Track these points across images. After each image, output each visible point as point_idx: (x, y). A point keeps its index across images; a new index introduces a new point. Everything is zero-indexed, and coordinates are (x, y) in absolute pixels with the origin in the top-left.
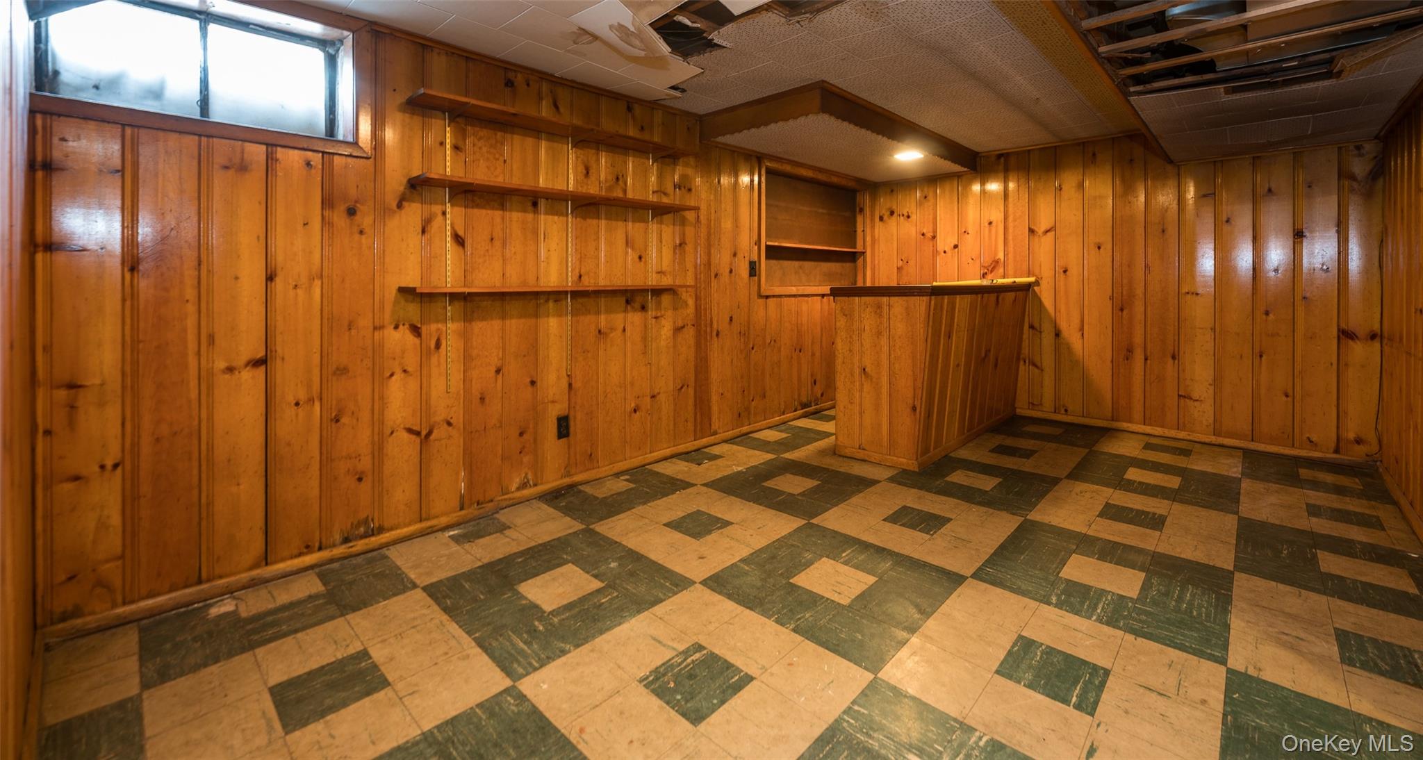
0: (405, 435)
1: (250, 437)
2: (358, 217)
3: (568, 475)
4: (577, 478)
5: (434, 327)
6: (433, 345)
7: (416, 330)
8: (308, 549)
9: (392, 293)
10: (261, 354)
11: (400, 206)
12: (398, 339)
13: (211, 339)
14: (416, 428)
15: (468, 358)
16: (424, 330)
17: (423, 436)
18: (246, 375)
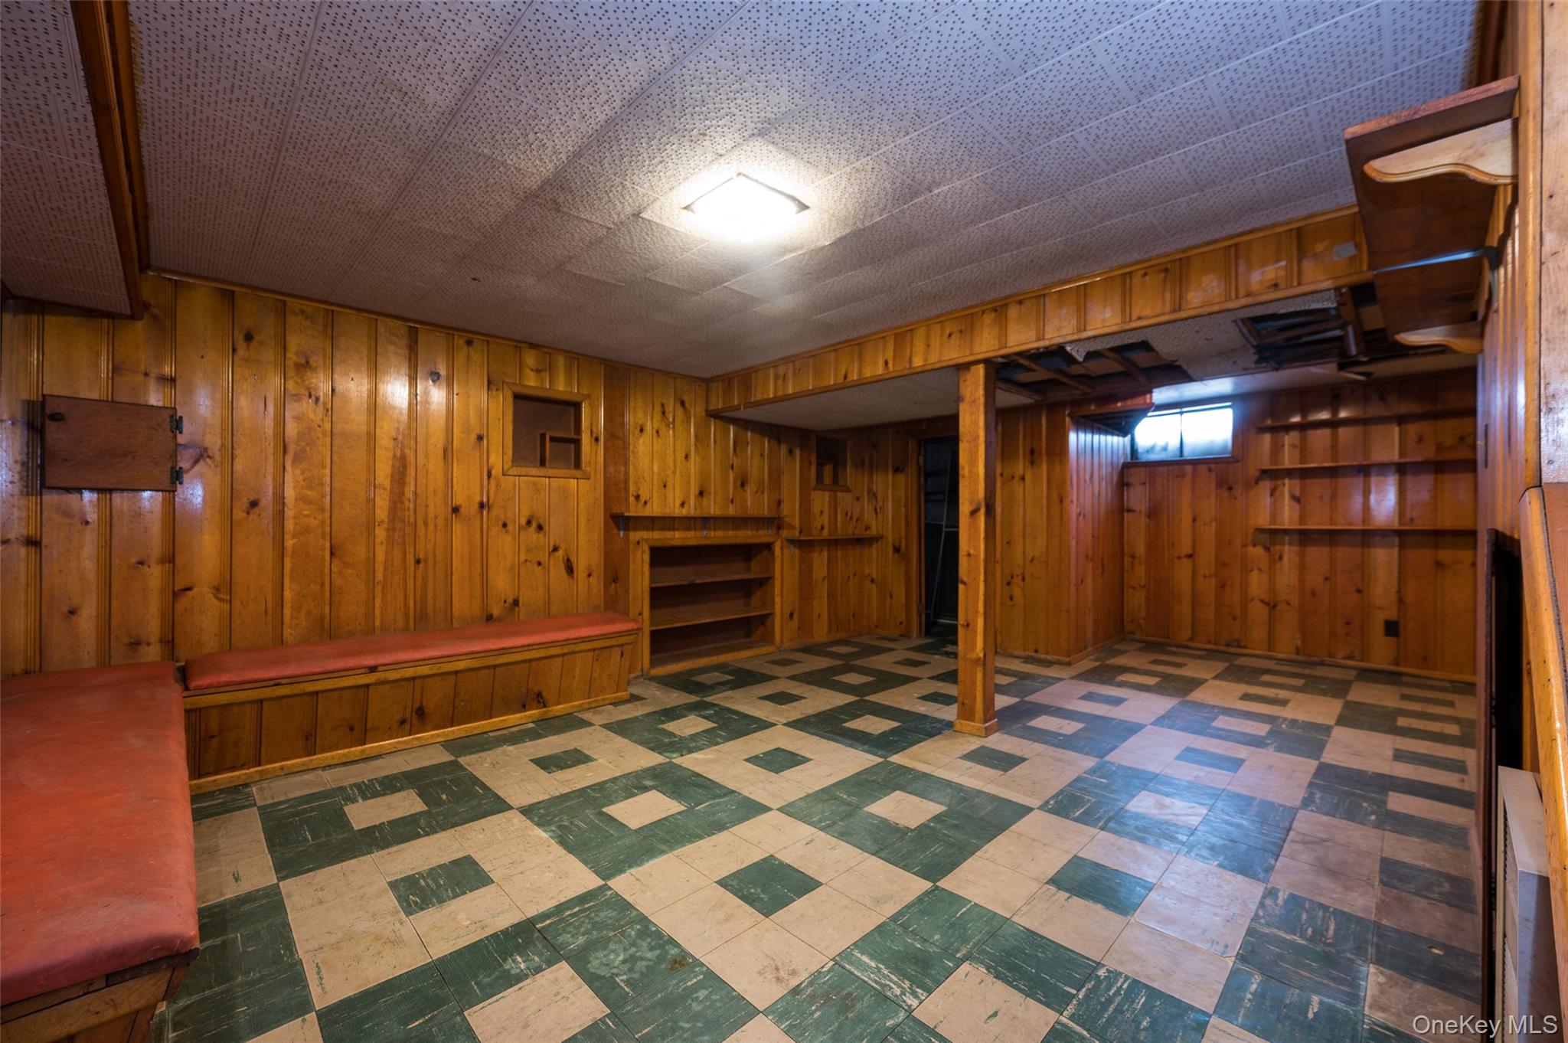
0: (1259, 604)
1: (1186, 587)
2: (1233, 492)
3: (1397, 664)
4: (1402, 669)
5: (1278, 548)
6: (1277, 557)
7: (1267, 549)
8: (1209, 642)
9: (1251, 531)
10: (1190, 552)
11: (1257, 483)
12: (1258, 552)
13: (1173, 544)
14: (1267, 600)
15: (1302, 567)
16: (1272, 549)
17: (1272, 606)
18: (1185, 560)
